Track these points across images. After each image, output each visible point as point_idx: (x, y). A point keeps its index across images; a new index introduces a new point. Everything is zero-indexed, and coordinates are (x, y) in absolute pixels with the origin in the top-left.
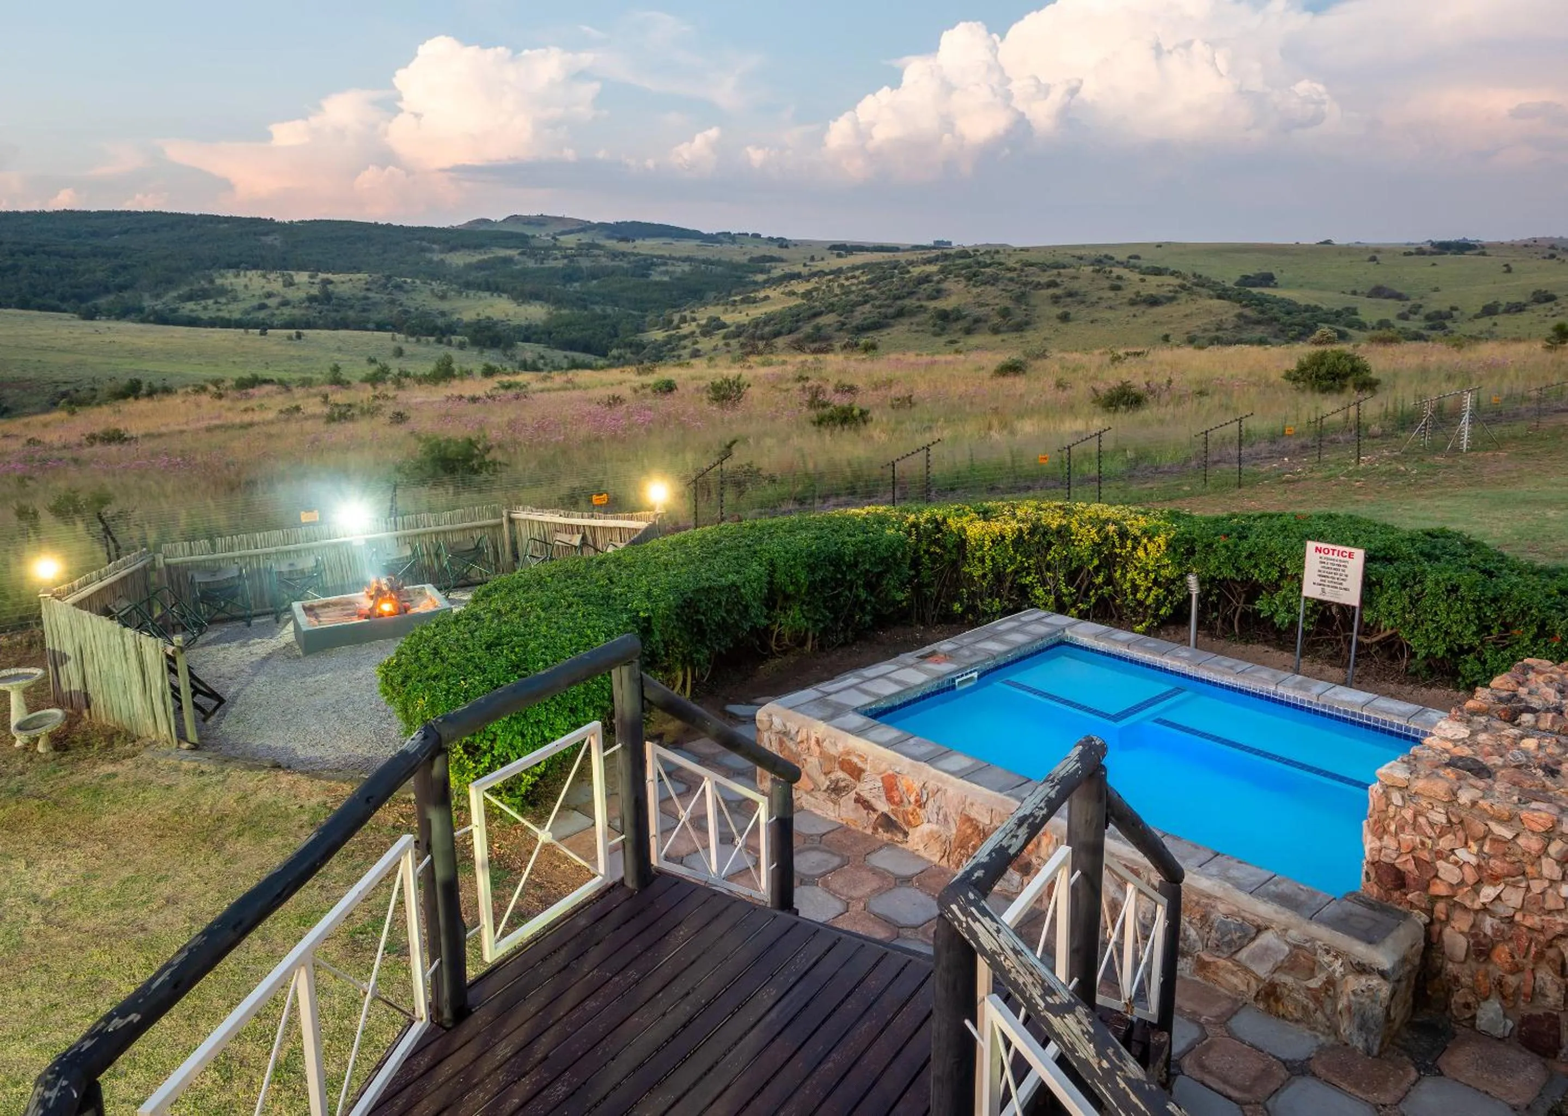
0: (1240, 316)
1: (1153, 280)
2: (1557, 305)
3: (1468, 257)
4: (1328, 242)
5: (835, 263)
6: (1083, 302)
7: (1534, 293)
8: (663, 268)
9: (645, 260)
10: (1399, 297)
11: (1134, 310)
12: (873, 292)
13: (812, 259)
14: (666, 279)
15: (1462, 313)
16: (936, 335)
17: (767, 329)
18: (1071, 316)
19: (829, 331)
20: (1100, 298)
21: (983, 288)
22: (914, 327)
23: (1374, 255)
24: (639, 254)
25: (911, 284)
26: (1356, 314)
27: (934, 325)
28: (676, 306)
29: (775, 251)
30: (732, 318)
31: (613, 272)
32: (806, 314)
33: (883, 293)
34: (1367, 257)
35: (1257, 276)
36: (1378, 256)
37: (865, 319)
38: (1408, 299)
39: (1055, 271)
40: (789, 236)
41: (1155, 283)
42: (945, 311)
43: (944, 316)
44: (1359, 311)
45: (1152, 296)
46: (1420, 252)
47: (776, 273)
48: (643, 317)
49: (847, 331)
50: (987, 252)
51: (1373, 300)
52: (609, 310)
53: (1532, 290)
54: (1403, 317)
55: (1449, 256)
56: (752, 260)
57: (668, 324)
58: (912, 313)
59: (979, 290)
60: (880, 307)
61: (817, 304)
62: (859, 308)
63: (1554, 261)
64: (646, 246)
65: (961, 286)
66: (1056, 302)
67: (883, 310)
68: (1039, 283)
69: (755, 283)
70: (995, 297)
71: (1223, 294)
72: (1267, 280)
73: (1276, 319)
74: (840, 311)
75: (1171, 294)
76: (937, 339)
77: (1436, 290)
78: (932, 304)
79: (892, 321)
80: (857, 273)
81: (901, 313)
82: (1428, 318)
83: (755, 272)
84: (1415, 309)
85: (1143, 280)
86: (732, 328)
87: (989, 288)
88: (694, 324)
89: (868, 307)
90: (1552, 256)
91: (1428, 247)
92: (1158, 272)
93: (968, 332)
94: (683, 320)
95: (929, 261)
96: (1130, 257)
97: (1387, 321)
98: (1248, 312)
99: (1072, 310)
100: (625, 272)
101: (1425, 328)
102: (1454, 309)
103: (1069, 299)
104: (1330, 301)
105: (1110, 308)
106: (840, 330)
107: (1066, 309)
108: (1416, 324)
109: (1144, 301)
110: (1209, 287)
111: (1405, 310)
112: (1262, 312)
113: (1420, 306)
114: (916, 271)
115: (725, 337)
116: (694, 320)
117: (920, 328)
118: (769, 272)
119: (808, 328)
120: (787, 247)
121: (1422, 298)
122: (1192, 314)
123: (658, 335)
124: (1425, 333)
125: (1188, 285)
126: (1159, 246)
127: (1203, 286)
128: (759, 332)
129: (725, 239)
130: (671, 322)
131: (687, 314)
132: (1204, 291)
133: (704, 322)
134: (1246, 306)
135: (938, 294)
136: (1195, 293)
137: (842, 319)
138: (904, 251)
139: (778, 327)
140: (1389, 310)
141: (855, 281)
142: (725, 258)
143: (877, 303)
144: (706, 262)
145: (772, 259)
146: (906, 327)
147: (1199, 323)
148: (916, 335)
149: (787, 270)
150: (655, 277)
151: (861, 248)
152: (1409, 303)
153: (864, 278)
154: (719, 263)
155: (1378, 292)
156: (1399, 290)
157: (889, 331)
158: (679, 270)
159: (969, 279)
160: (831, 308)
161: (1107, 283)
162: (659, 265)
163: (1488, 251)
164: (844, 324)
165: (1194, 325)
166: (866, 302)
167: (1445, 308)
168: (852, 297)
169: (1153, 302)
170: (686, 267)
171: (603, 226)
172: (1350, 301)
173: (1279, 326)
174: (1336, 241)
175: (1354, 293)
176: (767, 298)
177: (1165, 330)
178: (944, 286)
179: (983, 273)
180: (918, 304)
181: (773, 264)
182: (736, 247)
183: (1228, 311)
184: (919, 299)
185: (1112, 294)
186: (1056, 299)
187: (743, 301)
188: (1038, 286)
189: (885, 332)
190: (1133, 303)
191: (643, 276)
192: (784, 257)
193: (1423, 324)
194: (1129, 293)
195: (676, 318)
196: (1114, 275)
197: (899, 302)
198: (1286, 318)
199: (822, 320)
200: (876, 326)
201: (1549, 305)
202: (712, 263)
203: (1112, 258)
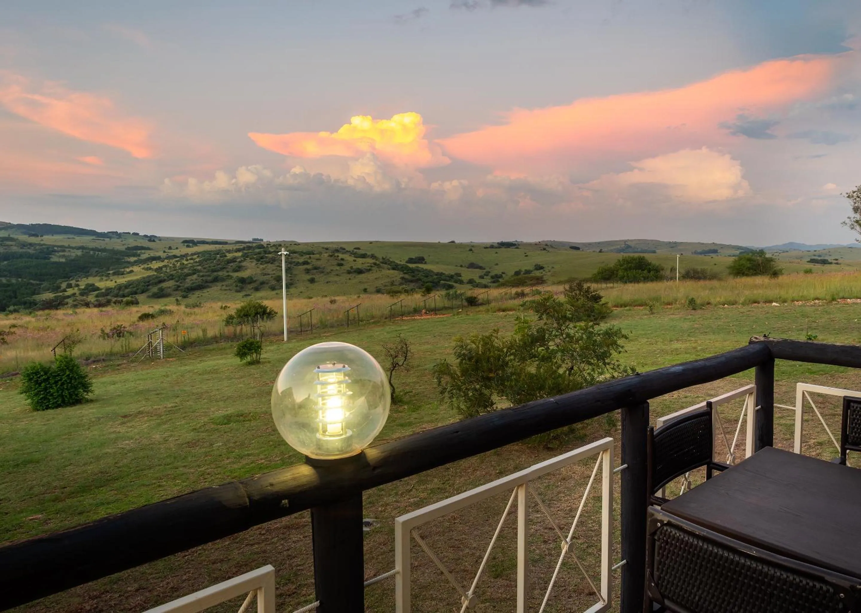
0: (403, 278)
1: (360, 260)
2: (544, 271)
3: (511, 250)
4: (453, 242)
5: (184, 250)
6: (323, 272)
7: (535, 266)
8: (61, 254)
9: (48, 248)
10: (481, 268)
11: (350, 276)
12: (199, 268)
13: (170, 248)
14: (63, 260)
15: (507, 275)
16: (237, 291)
17: (127, 291)
18: (316, 280)
19: (169, 291)
20: (332, 270)
21: (266, 265)
22: (224, 287)
23: (471, 248)
24: (44, 245)
25: (223, 263)
26: (460, 276)
27: (237, 286)
28: (67, 277)
29: (146, 244)
30: (103, 284)
31: (21, 256)
32: (153, 281)
33: (205, 268)
34: (468, 249)
35: (416, 258)
36: (473, 249)
37: (193, 283)
38: (484, 269)
39: (308, 256)
40: (158, 234)
41: (361, 262)
42: (243, 278)
43: (242, 281)
44: (462, 275)
45: (358, 269)
46: (492, 247)
47: (144, 256)
48: (40, 284)
49: (181, 290)
50: (274, 245)
51: (470, 270)
52: (14, 281)
53: (534, 264)
54: (481, 277)
55: (503, 249)
56: (128, 249)
57: (57, 289)
58: (223, 280)
59: (264, 266)
60: (203, 276)
61: (162, 275)
62: (189, 277)
63: (544, 251)
64: (49, 239)
65: (254, 264)
66: (308, 273)
67: (204, 278)
68: (298, 262)
69: (129, 263)
70: (273, 270)
71: (395, 267)
72: (421, 260)
73: (420, 280)
74: (177, 279)
75: (368, 268)
76: (238, 294)
77: (497, 264)
78: (235, 275)
79: (210, 284)
80: (195, 256)
81: (216, 280)
82: (492, 277)
83: (129, 256)
84: (487, 274)
85: (355, 261)
86: (103, 291)
87: (270, 265)
88: (76, 288)
89: (195, 276)
90: (544, 249)
91: (496, 245)
92: (364, 256)
93: (257, 289)
94: (70, 286)
95: (238, 250)
96: (355, 249)
97: (473, 279)
98: (406, 276)
99: (317, 277)
100: (30, 256)
101: (491, 282)
102: (503, 273)
103: (315, 271)
104: (448, 270)
105: (337, 275)
106: (176, 290)
107: (314, 276)
108: (487, 280)
109: (355, 272)
110: (389, 264)
111: (483, 274)
112: (413, 276)
113: (489, 272)
114: (229, 256)
115: (97, 296)
116: (77, 286)
117: (227, 288)
118: (139, 255)
119: (155, 289)
120: (154, 241)
121: (490, 268)
122: (379, 278)
123: (48, 296)
124: (490, 284)
125: (378, 262)
126: (371, 243)
127: (386, 263)
128: (121, 293)
129: (114, 236)
130: (59, 287)
131: (73, 282)
132: (386, 266)
133: (83, 287)
134: (405, 273)
135: (239, 269)
136: (381, 267)
137: (177, 283)
138: (230, 244)
139: (135, 289)
140: (475, 274)
141: (192, 261)
142: (108, 247)
143: (201, 274)
144: (95, 249)
145: (143, 248)
146: (219, 288)
147: (382, 282)
148: (225, 292)
149: (152, 255)
150: (54, 259)
151: (204, 242)
152: (485, 271)
153: (197, 260)
154: (104, 250)
155: (472, 266)
156: (481, 265)
157: (208, 290)
158: (73, 255)
159: (258, 260)
160: (171, 277)
161: (336, 262)
162: (58, 252)
163: (519, 247)
164: (179, 286)
165: (379, 284)
166: (194, 274)
167: (499, 273)
168: (186, 271)
169: (360, 272)
170: (79, 253)
171: (20, 227)
172: (459, 270)
173: (422, 283)
174: (457, 241)
175: (461, 266)
176: (132, 271)
177: (366, 286)
178: (243, 264)
179: (267, 257)
180: (227, 274)
181: (143, 251)
182: (119, 240)
183: (397, 275)
184: (228, 272)
185: (338, 268)
186: (307, 271)
187: (114, 274)
188: (298, 264)
189: (205, 291)
190: (349, 272)
191: (45, 258)
192: (151, 247)
193: (490, 281)
194: (347, 267)
195: (64, 285)
196: (340, 258)
197: (215, 273)
198: (425, 278)
199: (164, 285)
200: (200, 287)
201: (542, 271)
202: (99, 250)
203: (344, 249)
